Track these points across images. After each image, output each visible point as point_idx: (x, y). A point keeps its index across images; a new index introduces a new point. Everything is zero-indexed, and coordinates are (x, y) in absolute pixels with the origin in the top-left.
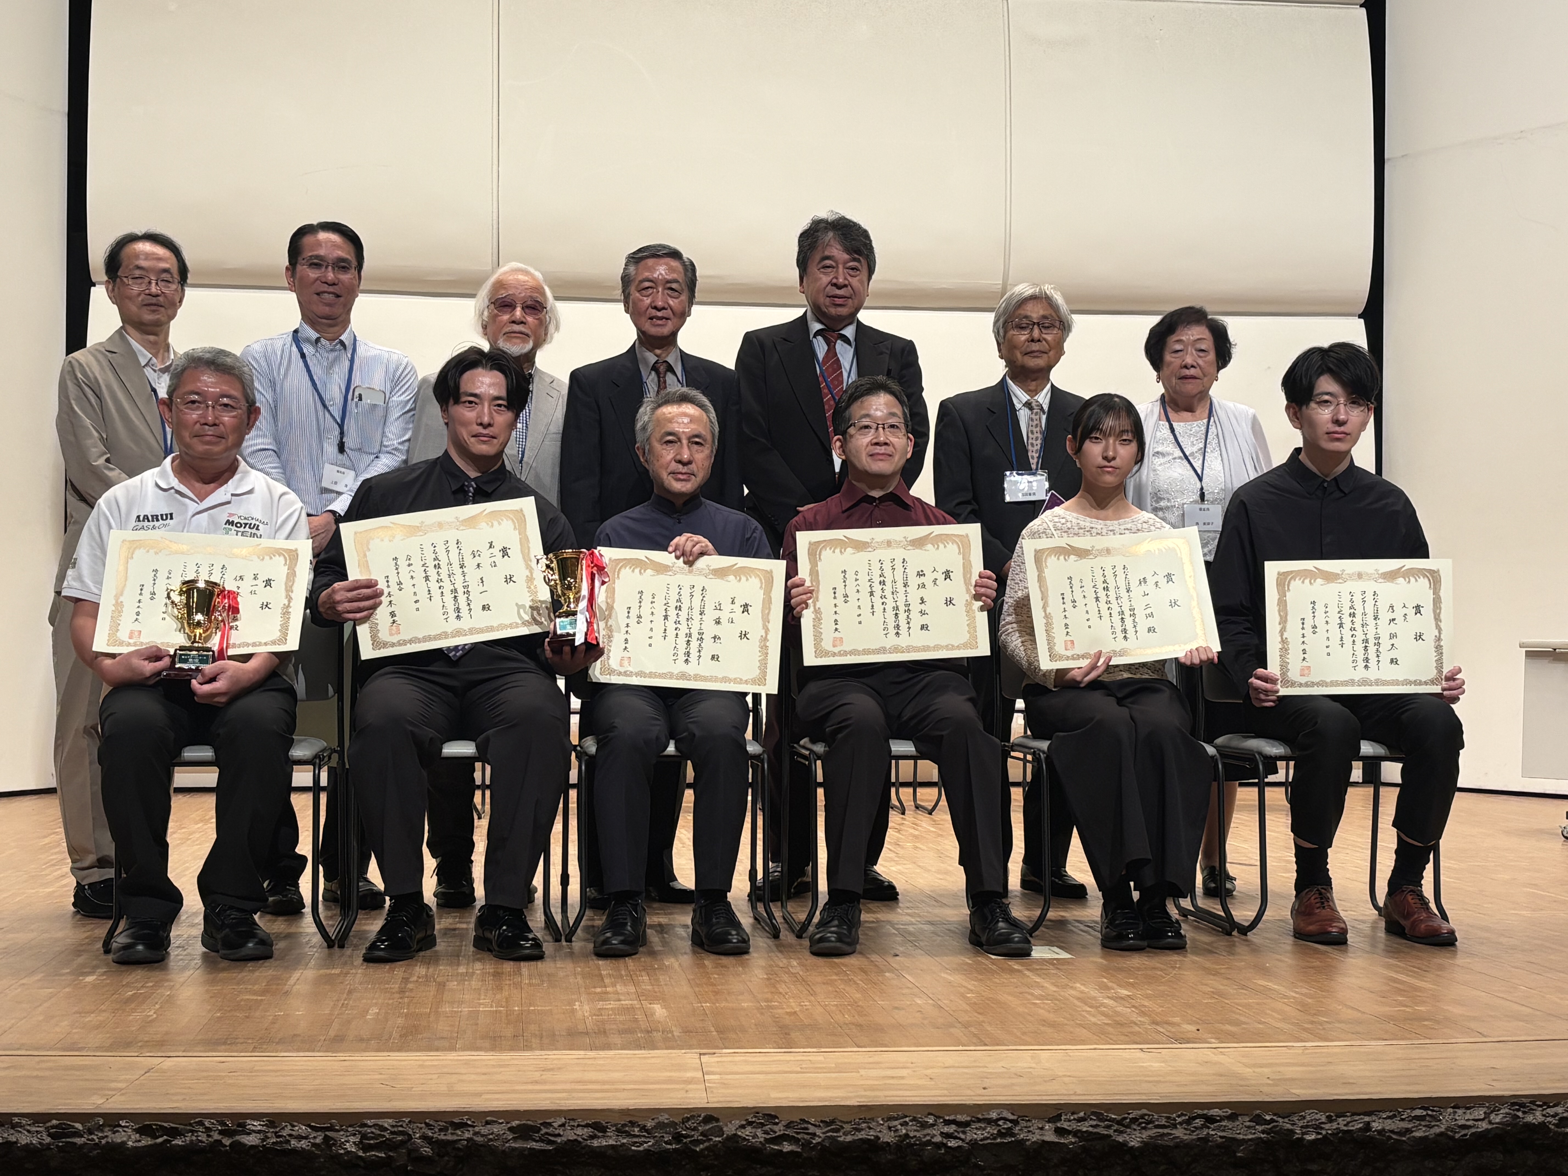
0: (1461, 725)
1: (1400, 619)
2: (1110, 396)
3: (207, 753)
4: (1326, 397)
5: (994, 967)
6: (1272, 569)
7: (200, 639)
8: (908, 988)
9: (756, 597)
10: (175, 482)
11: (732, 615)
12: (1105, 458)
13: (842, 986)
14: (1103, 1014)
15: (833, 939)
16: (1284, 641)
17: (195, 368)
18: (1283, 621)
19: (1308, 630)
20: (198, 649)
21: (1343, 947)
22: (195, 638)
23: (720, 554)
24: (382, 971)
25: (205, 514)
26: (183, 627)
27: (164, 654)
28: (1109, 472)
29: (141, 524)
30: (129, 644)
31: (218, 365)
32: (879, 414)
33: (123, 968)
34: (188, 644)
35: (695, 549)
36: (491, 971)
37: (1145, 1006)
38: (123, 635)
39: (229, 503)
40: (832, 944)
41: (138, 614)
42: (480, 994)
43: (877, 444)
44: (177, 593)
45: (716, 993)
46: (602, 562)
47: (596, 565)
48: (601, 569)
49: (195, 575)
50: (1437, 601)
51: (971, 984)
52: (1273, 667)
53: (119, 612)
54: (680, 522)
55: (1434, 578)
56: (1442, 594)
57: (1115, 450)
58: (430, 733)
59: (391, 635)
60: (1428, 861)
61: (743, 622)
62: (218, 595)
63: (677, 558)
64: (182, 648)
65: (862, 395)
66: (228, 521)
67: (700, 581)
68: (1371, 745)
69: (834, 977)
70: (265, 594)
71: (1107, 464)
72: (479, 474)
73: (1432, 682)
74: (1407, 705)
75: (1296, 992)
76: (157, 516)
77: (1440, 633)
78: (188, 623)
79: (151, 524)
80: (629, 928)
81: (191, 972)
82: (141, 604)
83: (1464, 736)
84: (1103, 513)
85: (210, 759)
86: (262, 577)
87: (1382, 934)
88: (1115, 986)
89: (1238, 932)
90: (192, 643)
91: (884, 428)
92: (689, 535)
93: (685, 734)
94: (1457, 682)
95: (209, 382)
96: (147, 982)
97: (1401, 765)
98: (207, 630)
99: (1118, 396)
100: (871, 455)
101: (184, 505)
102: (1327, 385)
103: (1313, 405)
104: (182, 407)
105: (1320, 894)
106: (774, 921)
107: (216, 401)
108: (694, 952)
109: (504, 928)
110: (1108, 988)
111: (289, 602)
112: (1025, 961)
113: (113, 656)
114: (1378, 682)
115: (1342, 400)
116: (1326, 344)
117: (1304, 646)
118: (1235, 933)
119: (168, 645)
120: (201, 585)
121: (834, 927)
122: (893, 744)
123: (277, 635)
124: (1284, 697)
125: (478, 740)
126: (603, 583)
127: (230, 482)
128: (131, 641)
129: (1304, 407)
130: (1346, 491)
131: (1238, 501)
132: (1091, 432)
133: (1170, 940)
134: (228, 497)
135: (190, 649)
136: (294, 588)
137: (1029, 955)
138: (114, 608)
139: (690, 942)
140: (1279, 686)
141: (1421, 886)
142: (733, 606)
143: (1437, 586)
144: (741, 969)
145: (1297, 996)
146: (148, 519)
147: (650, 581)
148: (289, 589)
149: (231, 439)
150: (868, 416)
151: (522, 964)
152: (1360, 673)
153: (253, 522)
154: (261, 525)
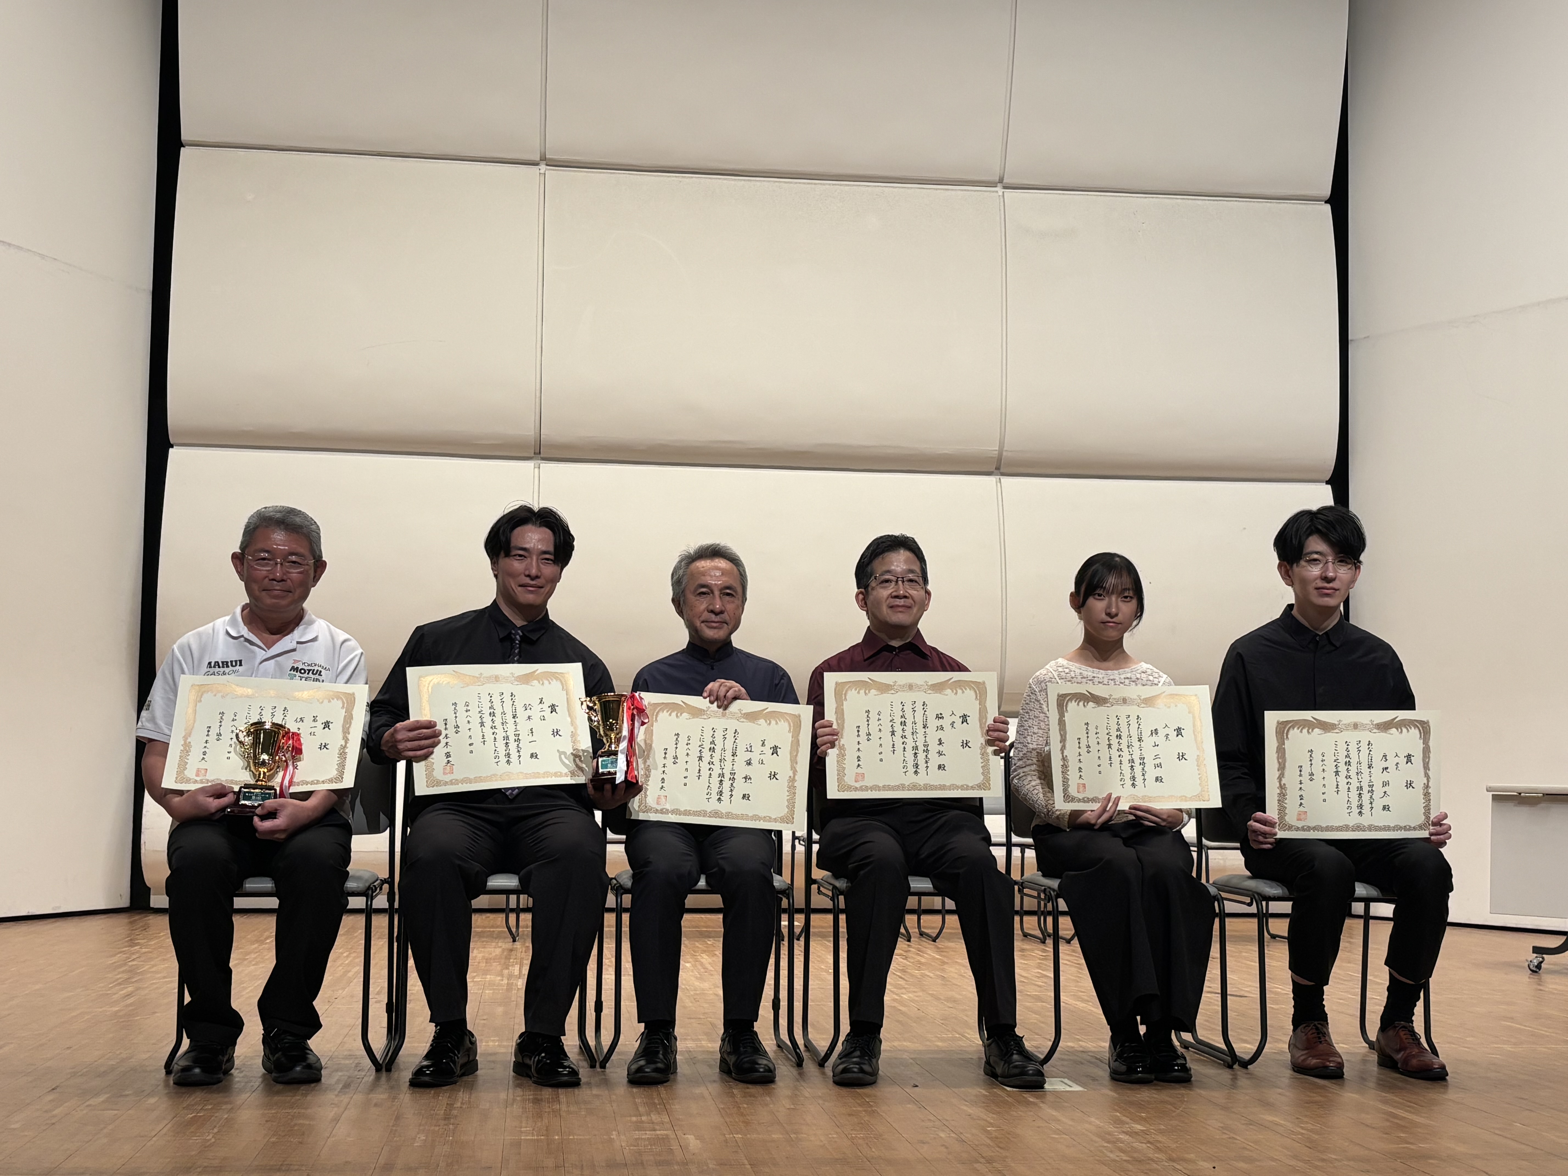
0: (1450, 869)
1: (1392, 768)
2: (1112, 556)
3: (267, 884)
4: (1316, 556)
5: (1010, 1099)
6: (1272, 718)
7: (264, 777)
8: (930, 1120)
9: (784, 740)
10: (245, 631)
11: (762, 757)
12: (1108, 614)
13: (866, 1118)
14: (1122, 1150)
15: (855, 1070)
16: (1282, 787)
17: (267, 527)
18: (1282, 767)
19: (1306, 777)
20: (261, 787)
21: (1339, 1081)
22: (259, 777)
23: (752, 699)
24: (427, 1097)
25: (272, 661)
26: (249, 765)
27: (228, 791)
28: (1111, 627)
29: (212, 670)
30: (196, 782)
31: (288, 525)
32: (899, 569)
33: (184, 1089)
34: (252, 782)
35: (729, 694)
36: (531, 1097)
37: (1160, 1142)
38: (190, 773)
39: (294, 650)
40: (855, 1075)
41: (205, 753)
42: (521, 1122)
43: (897, 597)
44: (245, 733)
45: (747, 1123)
46: (642, 704)
47: (637, 708)
48: (641, 711)
49: (259, 717)
50: (1426, 751)
51: (990, 1117)
52: (1272, 811)
53: (187, 752)
54: (713, 669)
55: (1424, 728)
56: (1431, 744)
57: (1117, 607)
58: (477, 867)
59: (445, 773)
60: (1419, 998)
61: (773, 763)
62: (283, 736)
63: (712, 702)
64: (247, 786)
65: (883, 552)
66: (293, 667)
67: (732, 724)
68: (1365, 888)
69: (860, 1109)
70: (323, 736)
71: (1109, 619)
72: (525, 623)
73: (1421, 827)
74: (1401, 848)
75: (1302, 1128)
76: (227, 662)
77: (1428, 781)
78: (254, 762)
79: (222, 670)
80: (661, 1056)
81: (248, 1095)
82: (207, 745)
83: (1453, 880)
84: (1106, 664)
85: (270, 890)
86: (321, 720)
87: (1374, 1068)
88: (1128, 1120)
89: (1239, 1065)
90: (257, 781)
91: (903, 582)
92: (723, 680)
93: (715, 870)
94: (1445, 827)
95: (279, 539)
96: (205, 1105)
97: (1394, 906)
98: (271, 770)
99: (1118, 556)
100: (892, 607)
101: (253, 652)
102: (1316, 545)
103: (1303, 563)
104: (253, 563)
105: (1317, 1029)
106: (798, 1050)
107: (285, 559)
108: (722, 1080)
109: (543, 1055)
110: (1123, 1123)
111: (346, 743)
112: (1039, 1093)
113: (180, 793)
114: (1371, 828)
115: (1330, 559)
116: (1314, 508)
117: (1302, 793)
118: (1236, 1066)
119: (232, 782)
120: (268, 726)
121: (856, 1057)
122: (913, 881)
123: (334, 773)
124: (1281, 839)
125: (522, 873)
126: (643, 724)
127: (295, 632)
128: (198, 779)
129: (1295, 565)
130: (1338, 644)
131: (1235, 653)
132: (1095, 590)
133: (1176, 1074)
134: (293, 645)
135: (254, 787)
136: (351, 730)
137: (1043, 1088)
138: (182, 748)
139: (718, 1070)
140: (1277, 830)
141: (1412, 1022)
142: (762, 748)
143: (1427, 736)
144: (768, 1099)
145: (1303, 1131)
146: (219, 665)
147: (684, 724)
148: (346, 731)
149: (298, 592)
150: (889, 572)
151: (561, 1091)
152: (1354, 819)
153: (316, 668)
154: (322, 670)
